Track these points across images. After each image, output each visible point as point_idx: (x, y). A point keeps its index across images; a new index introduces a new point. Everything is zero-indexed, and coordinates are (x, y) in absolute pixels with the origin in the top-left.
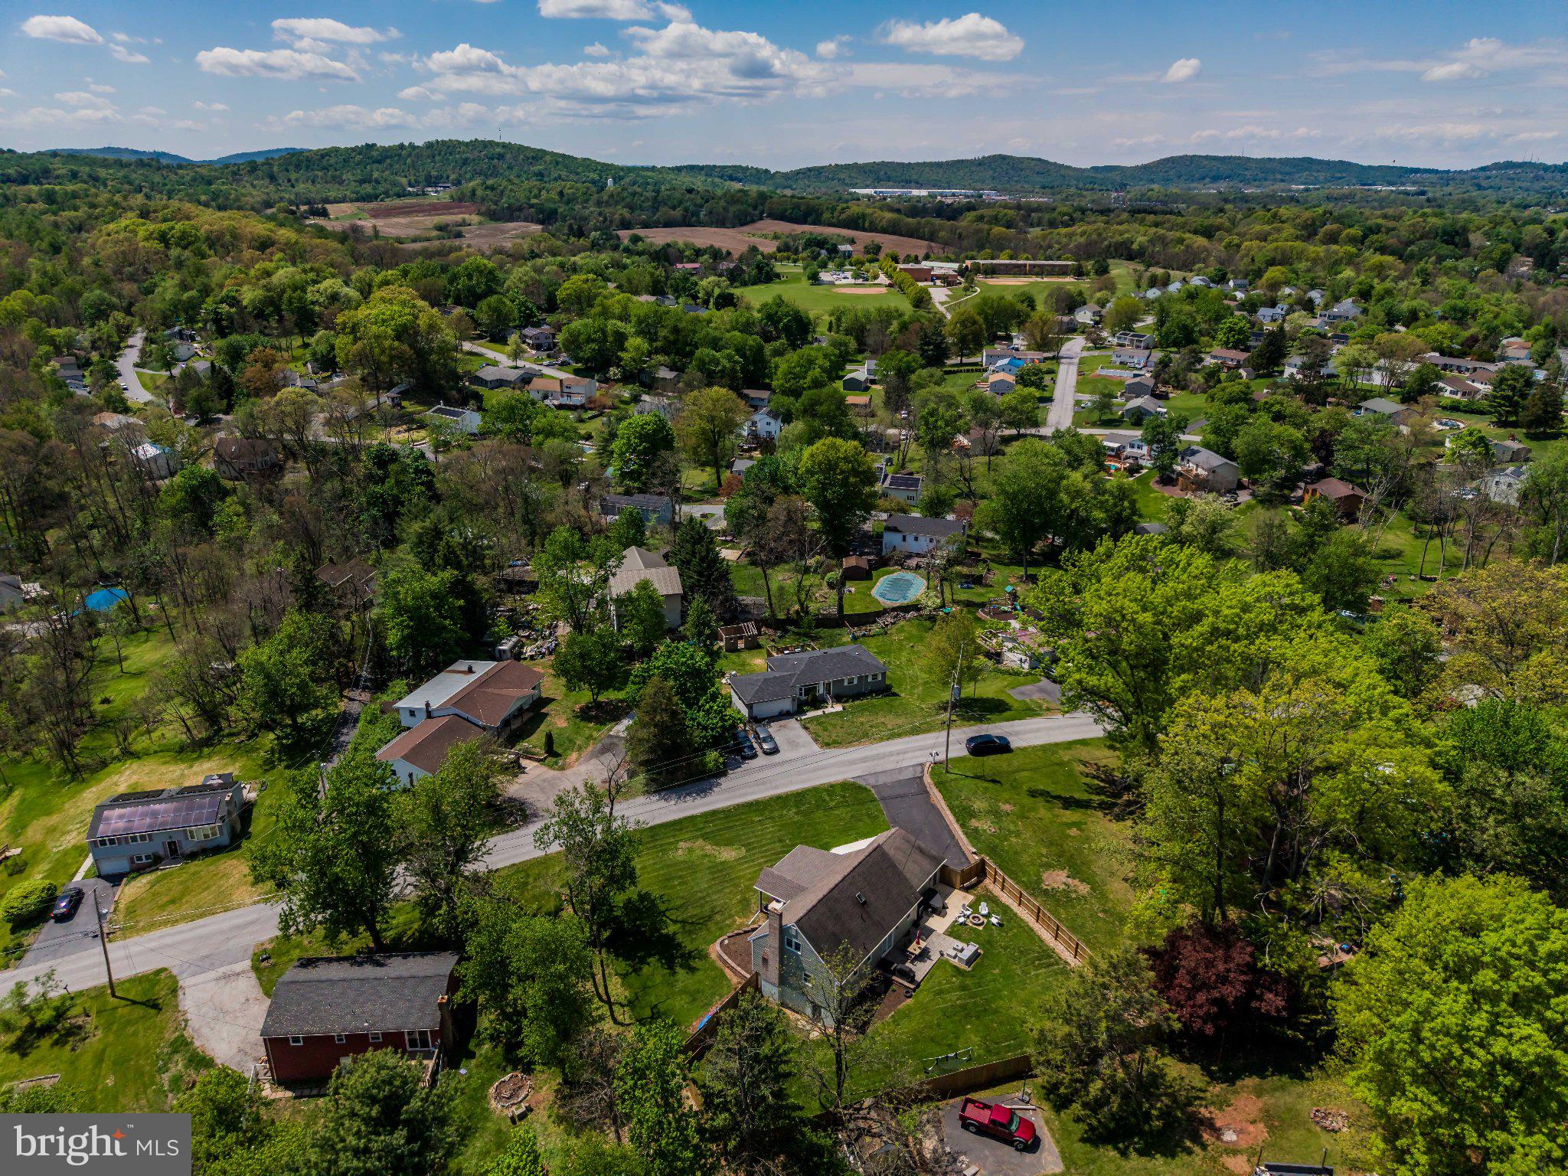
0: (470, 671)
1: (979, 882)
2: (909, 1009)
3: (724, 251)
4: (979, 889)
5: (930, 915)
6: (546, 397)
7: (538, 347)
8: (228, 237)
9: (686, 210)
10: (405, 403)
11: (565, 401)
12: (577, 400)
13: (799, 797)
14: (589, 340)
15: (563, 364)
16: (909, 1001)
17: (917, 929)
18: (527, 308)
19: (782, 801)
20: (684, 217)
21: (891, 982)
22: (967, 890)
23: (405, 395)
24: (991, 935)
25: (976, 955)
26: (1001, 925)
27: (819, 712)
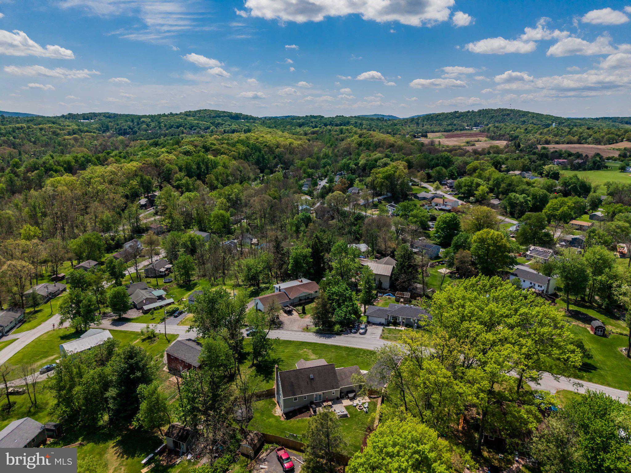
0: (302, 281)
1: (378, 398)
2: (306, 420)
3: (584, 155)
4: (375, 400)
5: (347, 399)
6: (436, 205)
7: (451, 187)
8: (381, 144)
9: (580, 137)
10: (382, 202)
11: (443, 207)
12: (448, 208)
13: (354, 349)
14: (465, 186)
15: (455, 194)
16: (309, 418)
17: (337, 400)
18: (452, 172)
19: (347, 348)
20: (578, 140)
21: (310, 410)
22: (370, 398)
23: (385, 199)
24: (359, 414)
25: (345, 416)
26: (367, 412)
27: (394, 328)
